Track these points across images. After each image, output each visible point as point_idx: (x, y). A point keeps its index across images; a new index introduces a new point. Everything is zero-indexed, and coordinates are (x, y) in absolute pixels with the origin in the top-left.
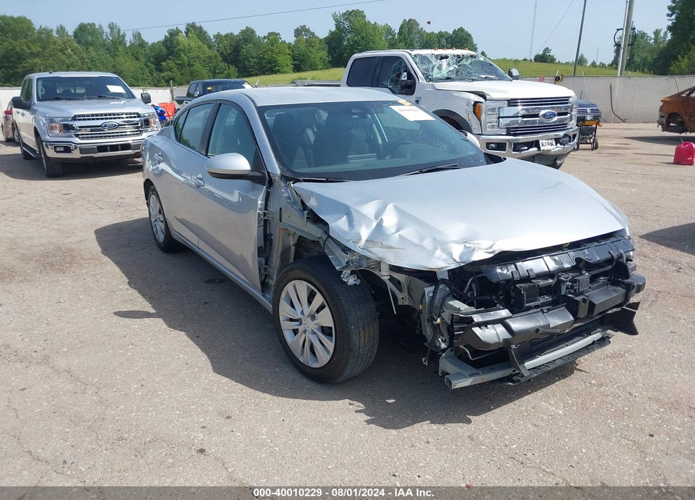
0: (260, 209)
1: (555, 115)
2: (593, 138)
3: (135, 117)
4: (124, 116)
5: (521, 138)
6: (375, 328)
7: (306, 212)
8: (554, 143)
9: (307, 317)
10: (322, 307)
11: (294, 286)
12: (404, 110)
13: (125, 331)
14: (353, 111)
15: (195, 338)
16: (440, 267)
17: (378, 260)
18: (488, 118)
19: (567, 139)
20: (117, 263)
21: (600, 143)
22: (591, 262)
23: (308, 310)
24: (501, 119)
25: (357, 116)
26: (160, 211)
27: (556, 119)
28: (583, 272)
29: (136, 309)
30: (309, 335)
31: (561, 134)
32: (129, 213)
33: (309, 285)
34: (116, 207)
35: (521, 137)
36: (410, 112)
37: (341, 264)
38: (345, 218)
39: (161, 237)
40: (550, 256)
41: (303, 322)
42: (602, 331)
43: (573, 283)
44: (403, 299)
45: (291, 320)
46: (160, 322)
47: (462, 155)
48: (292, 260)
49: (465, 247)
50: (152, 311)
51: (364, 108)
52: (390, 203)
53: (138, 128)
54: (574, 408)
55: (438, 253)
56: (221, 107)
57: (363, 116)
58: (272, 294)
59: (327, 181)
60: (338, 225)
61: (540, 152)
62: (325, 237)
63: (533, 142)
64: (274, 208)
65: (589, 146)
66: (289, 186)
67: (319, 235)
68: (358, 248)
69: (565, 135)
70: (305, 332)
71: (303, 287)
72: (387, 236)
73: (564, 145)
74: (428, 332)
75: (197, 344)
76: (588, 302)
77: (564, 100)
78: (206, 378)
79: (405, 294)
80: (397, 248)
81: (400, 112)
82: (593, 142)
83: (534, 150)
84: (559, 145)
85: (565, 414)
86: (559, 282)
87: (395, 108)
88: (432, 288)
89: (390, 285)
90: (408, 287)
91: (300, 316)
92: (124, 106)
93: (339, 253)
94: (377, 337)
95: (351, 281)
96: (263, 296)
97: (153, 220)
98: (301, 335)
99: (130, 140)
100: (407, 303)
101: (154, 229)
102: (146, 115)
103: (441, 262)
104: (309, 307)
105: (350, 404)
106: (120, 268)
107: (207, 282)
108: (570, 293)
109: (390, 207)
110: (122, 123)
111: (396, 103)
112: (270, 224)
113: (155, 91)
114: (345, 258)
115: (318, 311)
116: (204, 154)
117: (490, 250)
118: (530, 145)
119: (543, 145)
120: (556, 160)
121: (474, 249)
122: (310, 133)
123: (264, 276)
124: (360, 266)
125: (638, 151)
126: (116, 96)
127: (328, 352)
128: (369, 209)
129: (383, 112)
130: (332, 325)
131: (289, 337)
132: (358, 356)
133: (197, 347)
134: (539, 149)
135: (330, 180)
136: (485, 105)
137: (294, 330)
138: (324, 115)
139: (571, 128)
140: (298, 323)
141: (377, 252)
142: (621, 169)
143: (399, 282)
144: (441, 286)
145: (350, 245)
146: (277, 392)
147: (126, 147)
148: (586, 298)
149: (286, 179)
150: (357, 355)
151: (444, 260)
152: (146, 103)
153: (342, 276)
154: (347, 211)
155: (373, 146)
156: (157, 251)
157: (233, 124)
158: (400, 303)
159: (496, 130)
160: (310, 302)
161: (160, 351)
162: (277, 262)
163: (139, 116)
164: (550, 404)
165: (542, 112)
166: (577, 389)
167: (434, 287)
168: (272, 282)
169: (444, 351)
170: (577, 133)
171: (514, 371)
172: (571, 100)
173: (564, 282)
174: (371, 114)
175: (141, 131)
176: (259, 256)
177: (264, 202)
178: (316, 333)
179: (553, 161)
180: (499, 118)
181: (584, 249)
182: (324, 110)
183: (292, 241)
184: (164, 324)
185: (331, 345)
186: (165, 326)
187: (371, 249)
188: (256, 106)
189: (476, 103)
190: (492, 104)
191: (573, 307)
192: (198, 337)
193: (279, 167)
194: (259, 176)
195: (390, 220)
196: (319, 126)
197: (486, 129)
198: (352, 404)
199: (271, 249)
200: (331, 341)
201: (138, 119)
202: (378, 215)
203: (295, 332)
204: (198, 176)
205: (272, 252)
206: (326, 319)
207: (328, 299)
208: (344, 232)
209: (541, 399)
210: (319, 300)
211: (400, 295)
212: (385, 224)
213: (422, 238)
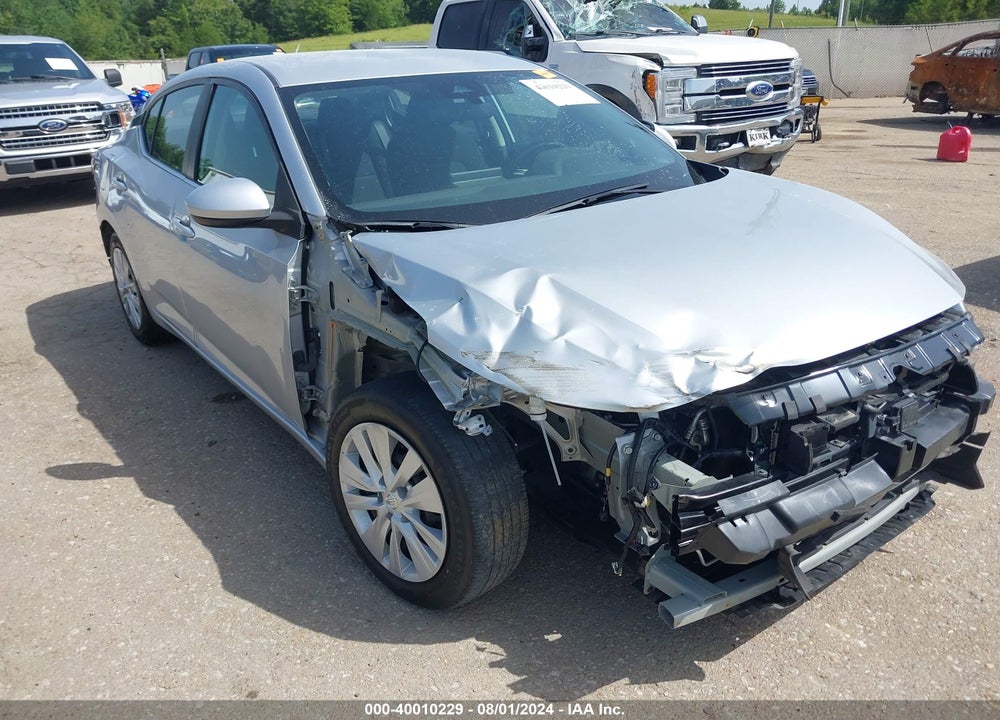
0: (293, 284)
1: (769, 90)
2: (814, 123)
3: (94, 110)
4: (78, 108)
5: (719, 129)
6: (521, 512)
7: (379, 293)
8: (769, 135)
9: (393, 491)
10: (419, 476)
11: (365, 434)
12: (545, 87)
13: (64, 508)
14: (456, 91)
15: (193, 516)
16: (650, 405)
17: (528, 393)
18: (666, 96)
19: (787, 127)
20: (62, 370)
21: (825, 130)
22: (920, 372)
23: (392, 479)
24: (686, 98)
25: (463, 100)
26: (130, 276)
27: (771, 94)
28: (904, 391)
29: (89, 459)
30: (396, 522)
31: (779, 119)
32: (91, 274)
33: (393, 433)
34: (68, 263)
35: (718, 127)
36: (557, 90)
37: (453, 396)
38: (456, 308)
39: (137, 319)
40: (850, 367)
41: (386, 499)
42: (920, 483)
43: (889, 415)
44: (570, 450)
45: (363, 493)
46: (130, 483)
47: (652, 167)
48: (358, 381)
49: (698, 362)
50: (117, 462)
51: (474, 85)
52: (542, 275)
53: (101, 127)
54: (884, 634)
55: (646, 376)
56: (217, 91)
57: (473, 98)
58: (325, 435)
59: (417, 229)
60: (445, 322)
61: (747, 150)
62: (419, 344)
63: (737, 133)
64: (319, 279)
65: (808, 136)
66: (343, 239)
67: (408, 340)
68: (487, 368)
69: (786, 122)
70: (389, 515)
71: (381, 438)
72: (542, 345)
73: (783, 137)
74: (622, 515)
75: (195, 529)
76: (914, 447)
77: (782, 65)
78: (211, 606)
79: (575, 442)
80: (563, 369)
81: (538, 91)
82: (814, 130)
83: (738, 146)
84: (775, 137)
85: (870, 648)
86: (866, 415)
87: (529, 83)
88: (630, 438)
89: (547, 429)
90: (580, 430)
91: (378, 488)
92: (75, 91)
93: (448, 376)
94: (525, 524)
95: (474, 427)
96: (310, 438)
97: (121, 289)
98: (383, 521)
99: (91, 148)
100: (578, 458)
101: (125, 306)
102: (114, 106)
103: (651, 395)
104: (395, 473)
105: (478, 649)
106: (65, 379)
107: (216, 400)
108: (885, 434)
109: (544, 283)
110: (72, 121)
111: (530, 75)
112: (313, 310)
113: (138, 66)
114: (459, 387)
115: (413, 481)
116: (192, 177)
117: (746, 368)
118: (732, 138)
119: (752, 138)
120: (769, 161)
121: (714, 367)
122: (381, 129)
123: (308, 406)
124: (491, 402)
125: (881, 142)
126: (62, 76)
127: (435, 558)
128: (503, 289)
129: (509, 91)
130: (439, 509)
131: (361, 523)
132: (492, 566)
133: (195, 537)
134: (746, 144)
135: (422, 224)
136: (661, 76)
137: (369, 512)
138: (404, 99)
139: (793, 110)
140: (376, 499)
141: (523, 378)
142: (863, 171)
143: (562, 420)
144: (648, 432)
145: (468, 362)
146: (343, 630)
147: (84, 159)
148: (912, 440)
149: (339, 226)
150: (489, 564)
151: (659, 391)
152: (114, 86)
153: (455, 419)
154: (460, 294)
155: (491, 155)
156: (132, 341)
157: (243, 119)
158: (565, 458)
159: (679, 115)
160: (396, 464)
161: (127, 548)
162: (330, 381)
163: (101, 107)
164: (839, 627)
165: (751, 86)
166: (880, 591)
167: (633, 435)
168: (325, 416)
169: (654, 548)
170: (801, 117)
171: (782, 580)
172: (793, 64)
173: (873, 414)
174: (486, 94)
175: (106, 133)
176: (296, 369)
177: (299, 270)
178: (408, 521)
179: (764, 163)
180: (684, 96)
181: (907, 348)
182: (402, 89)
183: (358, 344)
184: (138, 490)
185: (440, 546)
186: (139, 494)
187: (511, 372)
188: (278, 89)
189: (647, 72)
190: (672, 74)
191: (889, 460)
192: (198, 514)
193: (325, 203)
194: (287, 221)
195: (546, 310)
196: (395, 117)
197: (663, 114)
198: (483, 650)
199: (318, 355)
200: (440, 539)
201: (99, 113)
202: (522, 299)
203: (373, 514)
204: (183, 219)
205: (320, 360)
206: (428, 496)
207: (432, 463)
208: (456, 336)
209: (822, 617)
210: (412, 462)
211: (564, 445)
212: (536, 320)
213: (612, 346)
